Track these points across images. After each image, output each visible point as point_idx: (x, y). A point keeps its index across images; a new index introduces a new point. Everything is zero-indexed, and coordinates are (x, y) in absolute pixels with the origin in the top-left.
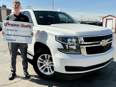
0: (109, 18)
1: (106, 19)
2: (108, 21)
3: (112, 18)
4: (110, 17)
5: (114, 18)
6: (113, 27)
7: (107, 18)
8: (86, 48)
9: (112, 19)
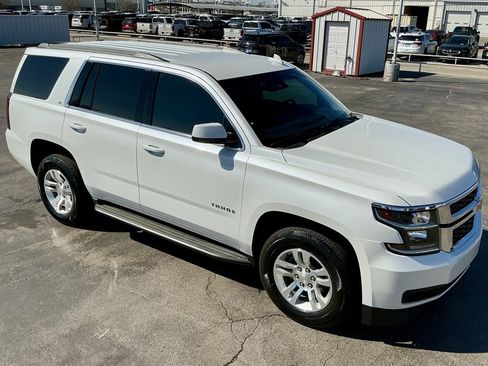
0: (335, 17)
1: (326, 22)
2: (332, 29)
3: (348, 18)
4: (341, 17)
5: (354, 20)
6: (350, 54)
7: (329, 18)
9: (347, 24)
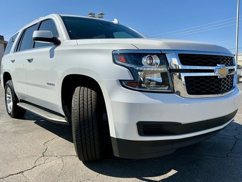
8: (186, 78)
